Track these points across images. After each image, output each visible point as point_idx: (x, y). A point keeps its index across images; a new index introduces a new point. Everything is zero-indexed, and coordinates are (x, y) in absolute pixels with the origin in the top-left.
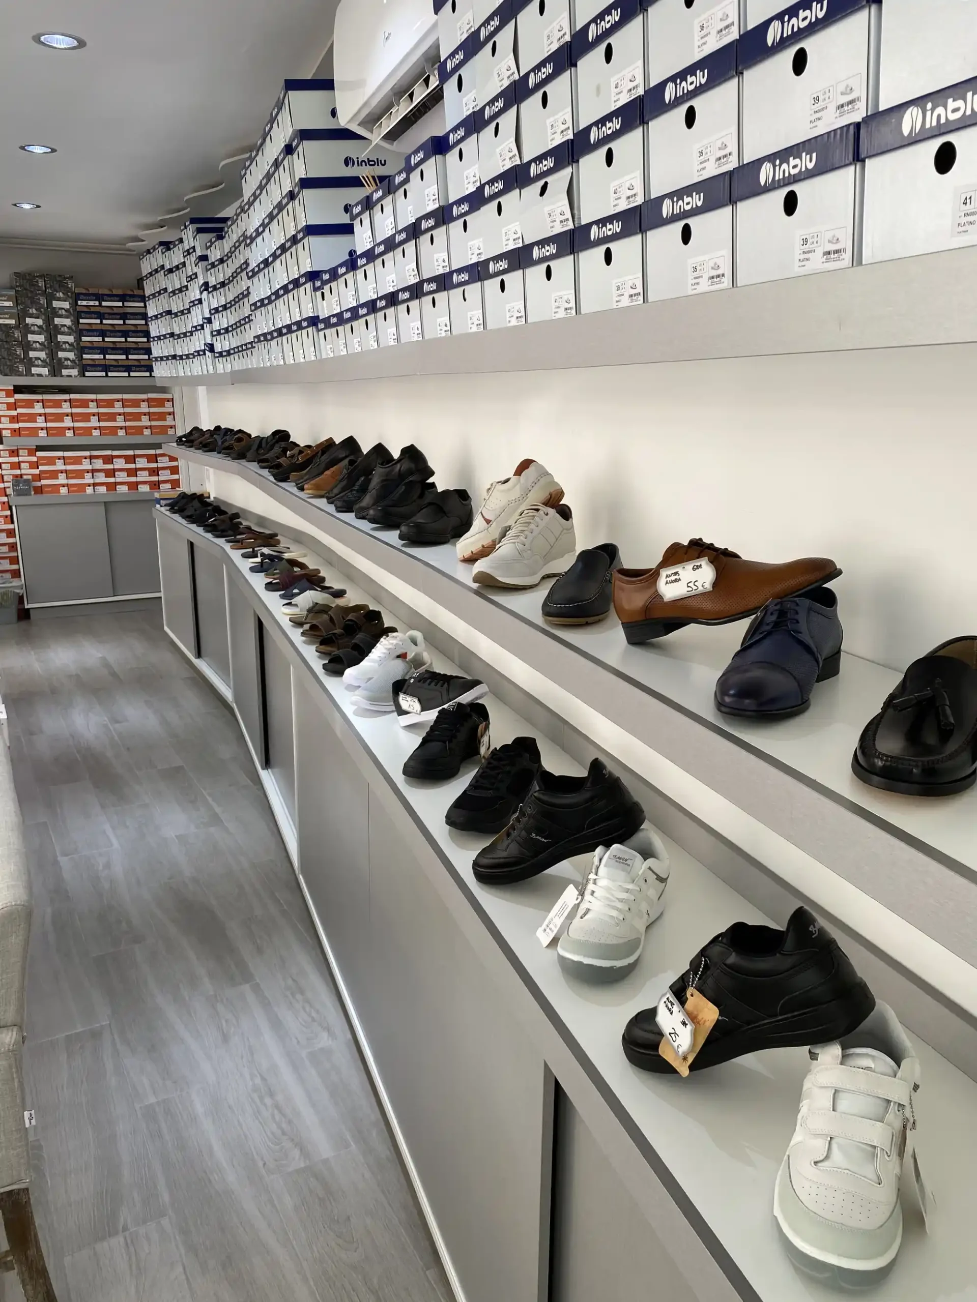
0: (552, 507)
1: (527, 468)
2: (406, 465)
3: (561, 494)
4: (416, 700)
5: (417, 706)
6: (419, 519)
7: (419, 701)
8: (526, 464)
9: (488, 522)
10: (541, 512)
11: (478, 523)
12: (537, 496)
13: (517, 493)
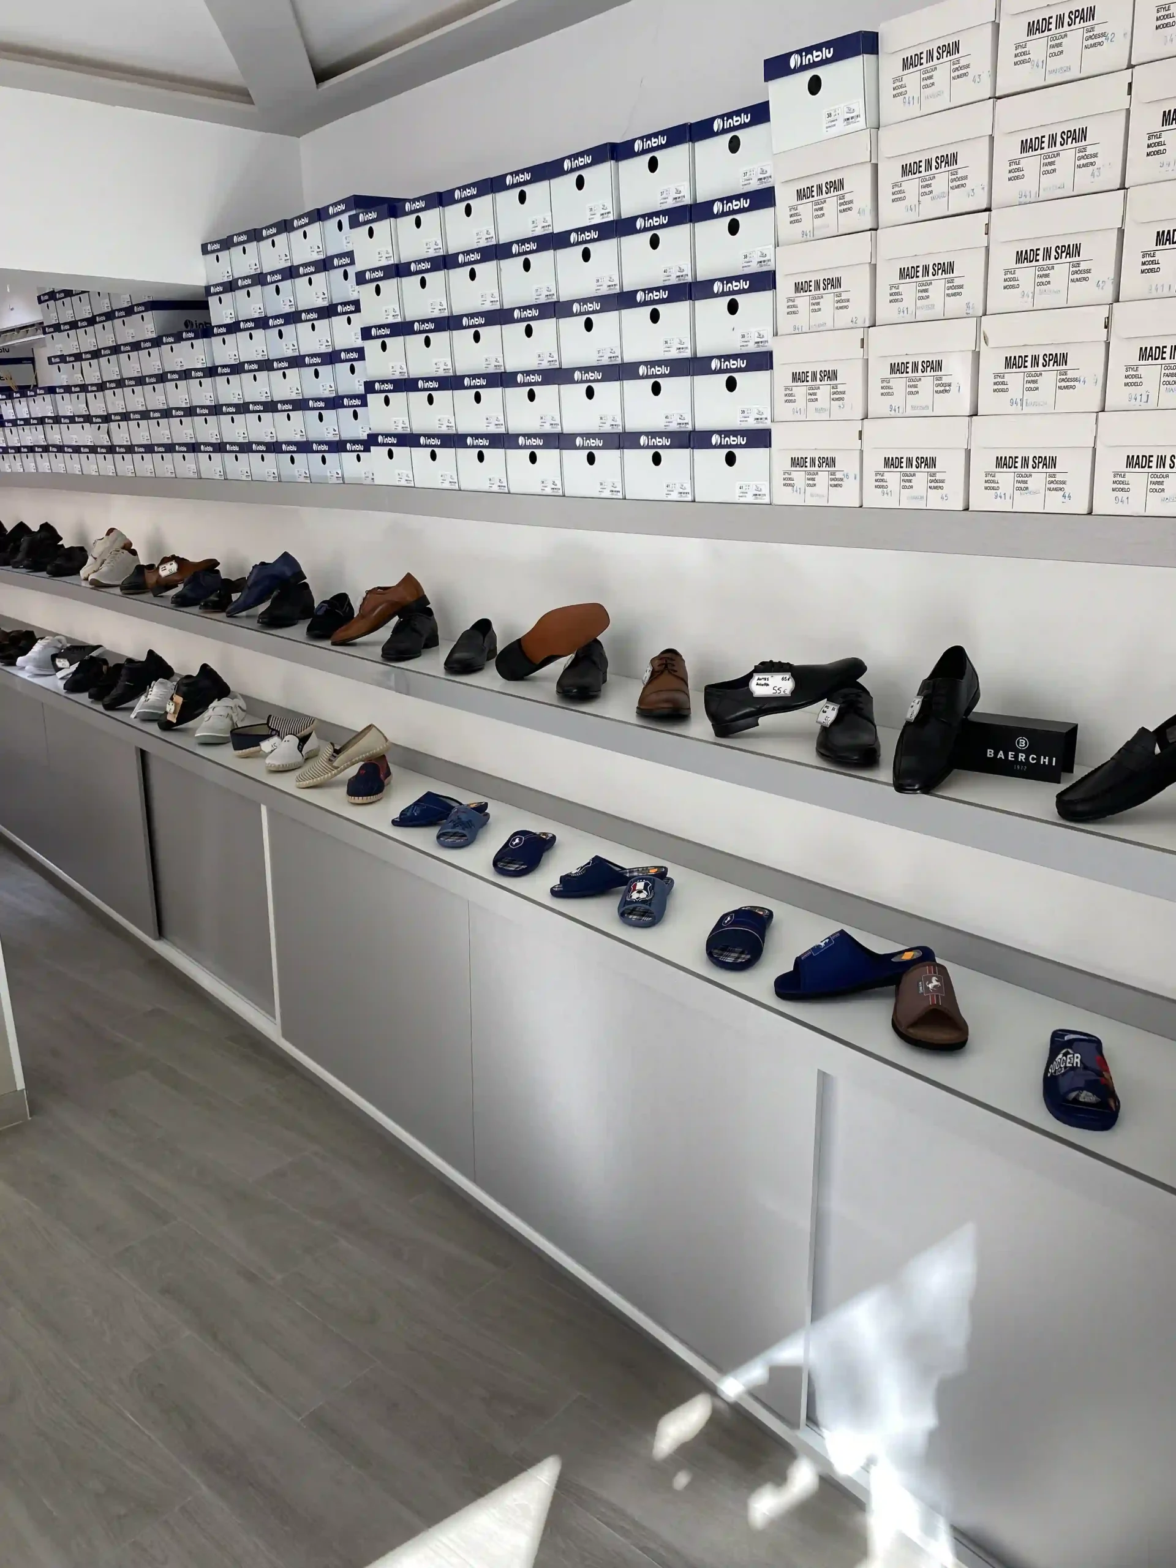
0: (126, 550)
1: (112, 532)
2: (43, 534)
3: (131, 544)
4: (66, 660)
5: (67, 663)
6: (58, 562)
7: (68, 660)
8: (111, 531)
9: (95, 558)
10: (120, 552)
11: (90, 560)
12: (119, 544)
13: (108, 544)
